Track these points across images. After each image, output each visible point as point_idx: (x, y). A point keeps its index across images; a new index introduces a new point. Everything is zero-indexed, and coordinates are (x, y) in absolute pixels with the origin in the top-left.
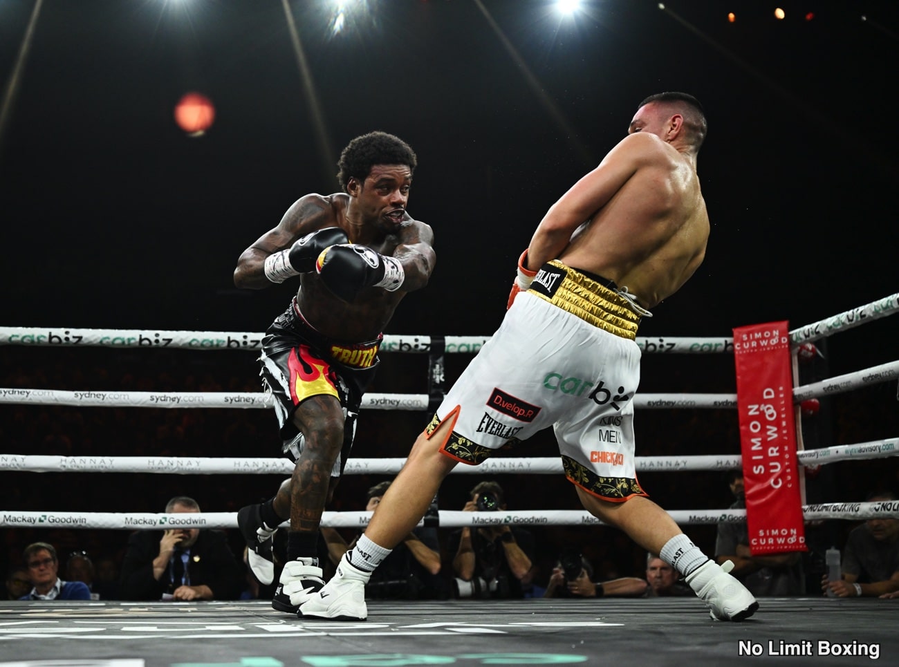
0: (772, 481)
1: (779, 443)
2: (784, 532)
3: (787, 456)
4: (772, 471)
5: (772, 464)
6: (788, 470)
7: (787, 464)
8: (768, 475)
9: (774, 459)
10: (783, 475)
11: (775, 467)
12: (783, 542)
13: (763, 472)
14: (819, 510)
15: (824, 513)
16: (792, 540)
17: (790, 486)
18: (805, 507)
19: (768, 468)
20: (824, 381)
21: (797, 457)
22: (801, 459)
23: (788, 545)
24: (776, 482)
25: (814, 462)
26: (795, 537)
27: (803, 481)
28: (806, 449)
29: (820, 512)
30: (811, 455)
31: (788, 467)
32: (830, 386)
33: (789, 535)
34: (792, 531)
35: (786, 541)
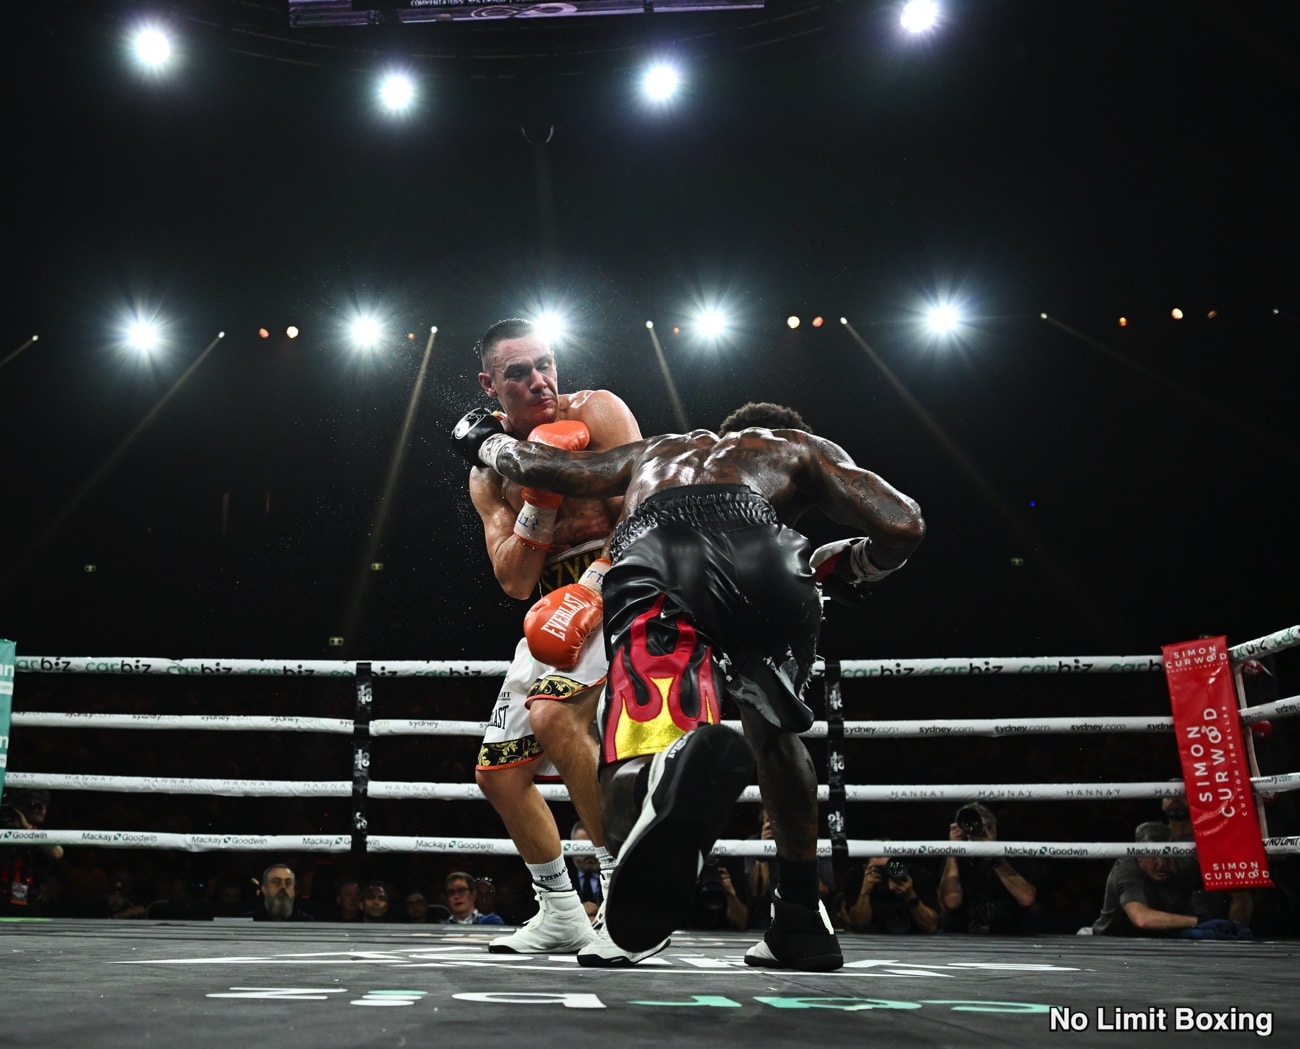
0: (1223, 809)
1: (1228, 767)
2: (1243, 865)
3: (1238, 782)
4: (1222, 798)
5: (1220, 791)
6: (1241, 797)
7: (1239, 790)
8: (1217, 803)
9: (1224, 785)
10: (1235, 803)
11: (1226, 794)
12: (1243, 877)
13: (1211, 799)
14: (1282, 844)
15: (1289, 846)
16: (1254, 874)
17: (1245, 814)
18: (1267, 840)
19: (1216, 795)
20: (1278, 702)
21: (1252, 783)
22: (1256, 785)
23: (1249, 879)
24: (1228, 811)
25: (1271, 788)
26: (1256, 871)
27: (1262, 812)
28: (1262, 775)
29: (1285, 846)
30: (1268, 781)
31: (1240, 793)
32: (1284, 707)
33: (1250, 869)
34: (1252, 864)
35: (1246, 875)
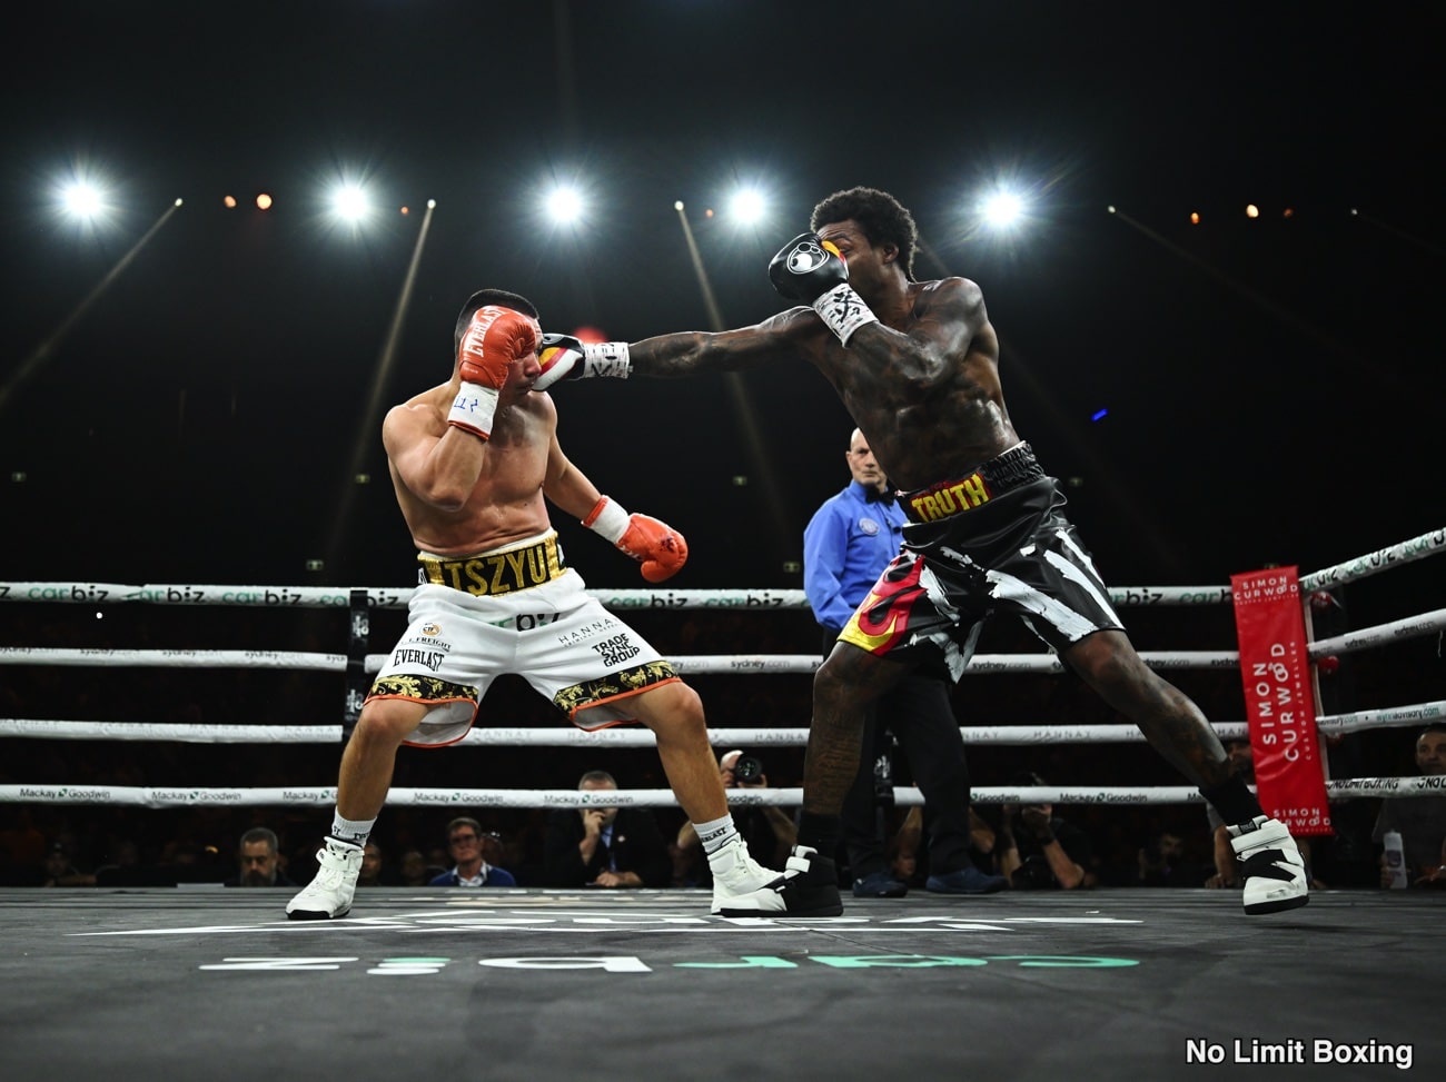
0: (1286, 752)
1: (1293, 707)
2: (1306, 813)
3: (1304, 723)
4: (1286, 740)
5: (1285, 732)
6: (1306, 740)
7: (1304, 732)
8: (1281, 745)
9: (1288, 727)
10: (1299, 745)
11: (1290, 736)
12: (1303, 824)
13: (1275, 741)
14: (1346, 787)
15: (1353, 789)
16: (1315, 822)
17: (1309, 758)
18: (1329, 783)
19: (1280, 737)
20: (1346, 635)
21: (1316, 723)
22: (1320, 726)
23: (1310, 827)
24: (1291, 754)
25: (1337, 730)
26: (1318, 818)
27: (1324, 753)
28: (1326, 715)
29: (1349, 789)
30: (1333, 722)
31: (1305, 736)
32: (1354, 641)
33: (1311, 816)
34: (1314, 811)
35: (1307, 822)
